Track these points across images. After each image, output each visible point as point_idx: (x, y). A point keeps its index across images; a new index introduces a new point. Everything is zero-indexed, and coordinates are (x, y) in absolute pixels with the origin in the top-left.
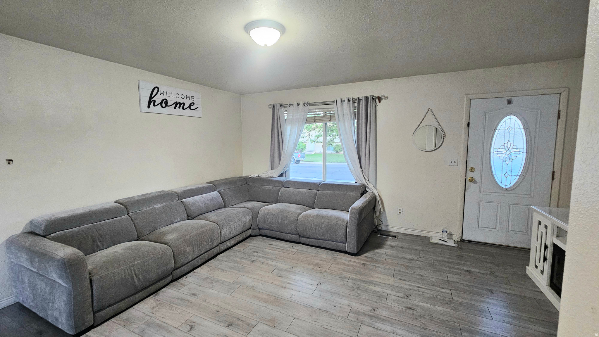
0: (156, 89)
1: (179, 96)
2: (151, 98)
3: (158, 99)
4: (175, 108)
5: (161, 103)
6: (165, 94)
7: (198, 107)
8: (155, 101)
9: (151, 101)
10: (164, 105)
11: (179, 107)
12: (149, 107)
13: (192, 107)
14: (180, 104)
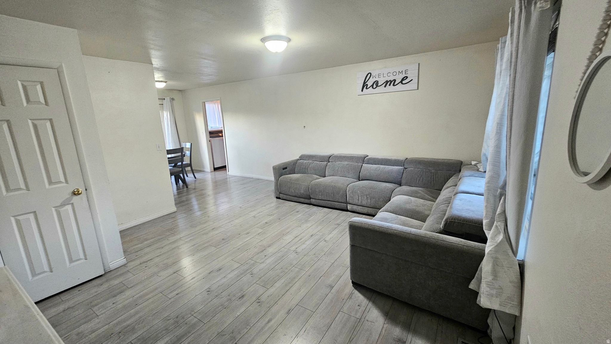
0: (370, 74)
1: (391, 74)
2: (364, 83)
3: (370, 83)
4: (385, 87)
5: (372, 86)
6: (377, 76)
7: (412, 80)
8: (367, 85)
9: (365, 85)
10: (375, 86)
11: (390, 85)
12: (362, 91)
13: (404, 82)
14: (391, 81)
